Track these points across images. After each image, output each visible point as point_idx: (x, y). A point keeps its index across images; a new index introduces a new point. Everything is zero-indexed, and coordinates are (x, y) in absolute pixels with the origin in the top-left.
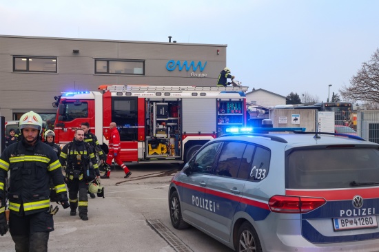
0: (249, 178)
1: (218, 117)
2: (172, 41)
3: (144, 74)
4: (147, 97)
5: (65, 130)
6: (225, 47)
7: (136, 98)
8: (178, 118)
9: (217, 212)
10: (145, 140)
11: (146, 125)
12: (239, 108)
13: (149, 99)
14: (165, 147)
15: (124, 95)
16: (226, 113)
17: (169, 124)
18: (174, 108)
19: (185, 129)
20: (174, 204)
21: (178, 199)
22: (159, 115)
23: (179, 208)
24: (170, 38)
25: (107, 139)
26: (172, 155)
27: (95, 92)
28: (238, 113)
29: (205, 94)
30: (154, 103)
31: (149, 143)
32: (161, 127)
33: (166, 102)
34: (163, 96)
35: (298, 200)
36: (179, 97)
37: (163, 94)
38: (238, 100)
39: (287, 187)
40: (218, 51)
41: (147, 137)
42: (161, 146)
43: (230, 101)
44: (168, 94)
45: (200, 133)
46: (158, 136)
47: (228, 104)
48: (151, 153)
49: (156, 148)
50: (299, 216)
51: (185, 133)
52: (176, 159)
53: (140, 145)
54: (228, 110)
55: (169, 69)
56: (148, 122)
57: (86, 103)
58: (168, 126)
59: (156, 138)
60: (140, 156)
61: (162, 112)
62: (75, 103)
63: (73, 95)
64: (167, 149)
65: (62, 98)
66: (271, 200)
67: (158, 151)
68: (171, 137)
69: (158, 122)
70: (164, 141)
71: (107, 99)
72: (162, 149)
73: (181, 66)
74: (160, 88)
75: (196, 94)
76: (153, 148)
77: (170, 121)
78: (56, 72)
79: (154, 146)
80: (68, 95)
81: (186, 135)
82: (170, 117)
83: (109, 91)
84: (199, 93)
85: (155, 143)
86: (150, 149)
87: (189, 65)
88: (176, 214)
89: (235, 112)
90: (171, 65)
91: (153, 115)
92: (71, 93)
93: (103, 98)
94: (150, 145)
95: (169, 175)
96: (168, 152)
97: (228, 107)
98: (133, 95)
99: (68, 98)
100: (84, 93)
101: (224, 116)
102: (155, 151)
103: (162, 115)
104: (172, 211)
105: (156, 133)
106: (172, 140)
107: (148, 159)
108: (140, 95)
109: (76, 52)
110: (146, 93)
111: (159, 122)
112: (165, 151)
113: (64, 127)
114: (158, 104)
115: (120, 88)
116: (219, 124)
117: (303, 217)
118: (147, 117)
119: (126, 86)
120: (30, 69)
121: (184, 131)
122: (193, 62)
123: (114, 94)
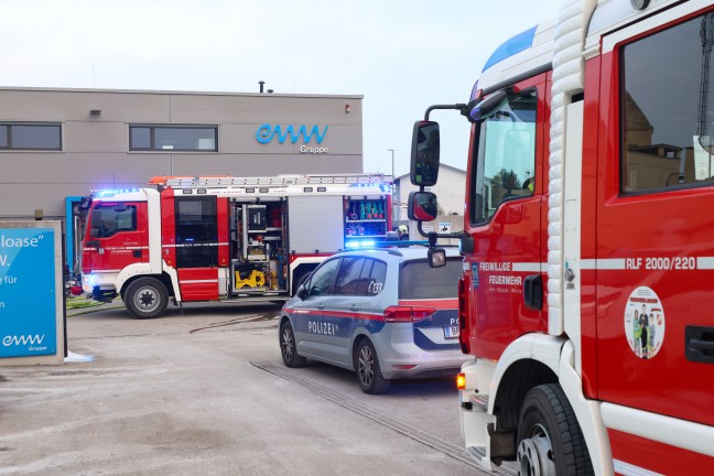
0: (367, 293)
1: (347, 226)
2: (265, 91)
3: (216, 150)
4: (231, 195)
5: (102, 251)
6: (360, 98)
7: (214, 198)
8: (282, 229)
9: (337, 334)
10: (230, 267)
11: (229, 240)
12: (381, 210)
13: (234, 199)
14: (262, 275)
15: (195, 193)
16: (359, 218)
17: (267, 238)
18: (275, 212)
19: (294, 246)
20: (286, 338)
21: (292, 331)
22: (252, 225)
23: (293, 341)
24: (262, 84)
25: (168, 265)
26: (272, 289)
27: (146, 189)
28: (378, 218)
29: (325, 189)
30: (244, 206)
31: (236, 269)
32: (255, 243)
33: (262, 203)
34: (257, 193)
35: (409, 309)
36: (283, 195)
37: (257, 190)
38: (378, 198)
39: (400, 297)
40: (347, 106)
41: (234, 260)
42: (255, 273)
43: (366, 200)
44: (266, 190)
45: (317, 251)
46: (251, 257)
47: (362, 205)
48: (239, 285)
49: (247, 277)
50: (411, 324)
51: (294, 252)
52: (281, 294)
53: (222, 273)
54: (363, 213)
55: (260, 138)
56: (233, 235)
57: (134, 207)
58: (266, 242)
59: (247, 261)
60: (223, 290)
61: (257, 220)
62: (117, 208)
63: (113, 195)
64: (266, 278)
65: (94, 200)
66: (385, 312)
67: (251, 282)
68: (271, 258)
69: (250, 235)
70: (260, 267)
71: (168, 199)
72: (258, 279)
73: (283, 133)
74: (252, 181)
75: (311, 189)
76: (242, 278)
77: (269, 234)
78: (60, 149)
79: (245, 274)
80: (104, 195)
81: (296, 256)
82: (269, 226)
83: (169, 187)
84: (315, 187)
85: (246, 269)
86: (238, 279)
87: (296, 132)
88: (289, 349)
89: (373, 217)
90: (265, 132)
91: (241, 224)
92: (110, 192)
93: (162, 198)
94: (237, 273)
95: (270, 318)
96: (266, 284)
97: (363, 209)
98: (210, 192)
99: (104, 200)
100: (130, 191)
101: (356, 224)
102: (246, 282)
103: (257, 224)
104: (283, 347)
105: (248, 254)
106: (273, 264)
107: (235, 296)
108: (221, 193)
109: (95, 113)
110: (229, 189)
111: (253, 236)
112: (262, 283)
113: (98, 246)
114: (249, 206)
115: (187, 182)
116: (348, 236)
117: (415, 325)
118: (233, 228)
119: (197, 178)
120: (14, 146)
121: (291, 249)
122: (303, 127)
123: (178, 193)
